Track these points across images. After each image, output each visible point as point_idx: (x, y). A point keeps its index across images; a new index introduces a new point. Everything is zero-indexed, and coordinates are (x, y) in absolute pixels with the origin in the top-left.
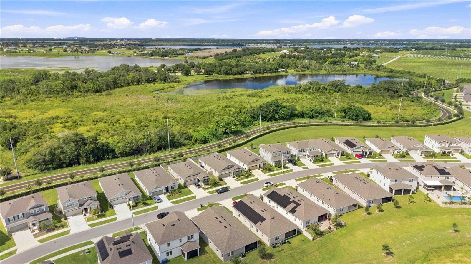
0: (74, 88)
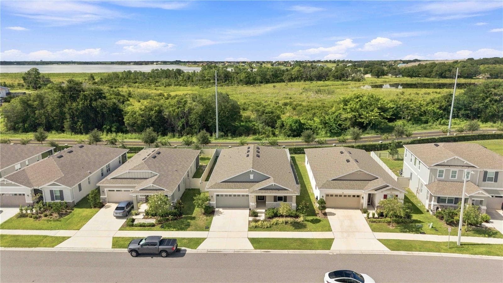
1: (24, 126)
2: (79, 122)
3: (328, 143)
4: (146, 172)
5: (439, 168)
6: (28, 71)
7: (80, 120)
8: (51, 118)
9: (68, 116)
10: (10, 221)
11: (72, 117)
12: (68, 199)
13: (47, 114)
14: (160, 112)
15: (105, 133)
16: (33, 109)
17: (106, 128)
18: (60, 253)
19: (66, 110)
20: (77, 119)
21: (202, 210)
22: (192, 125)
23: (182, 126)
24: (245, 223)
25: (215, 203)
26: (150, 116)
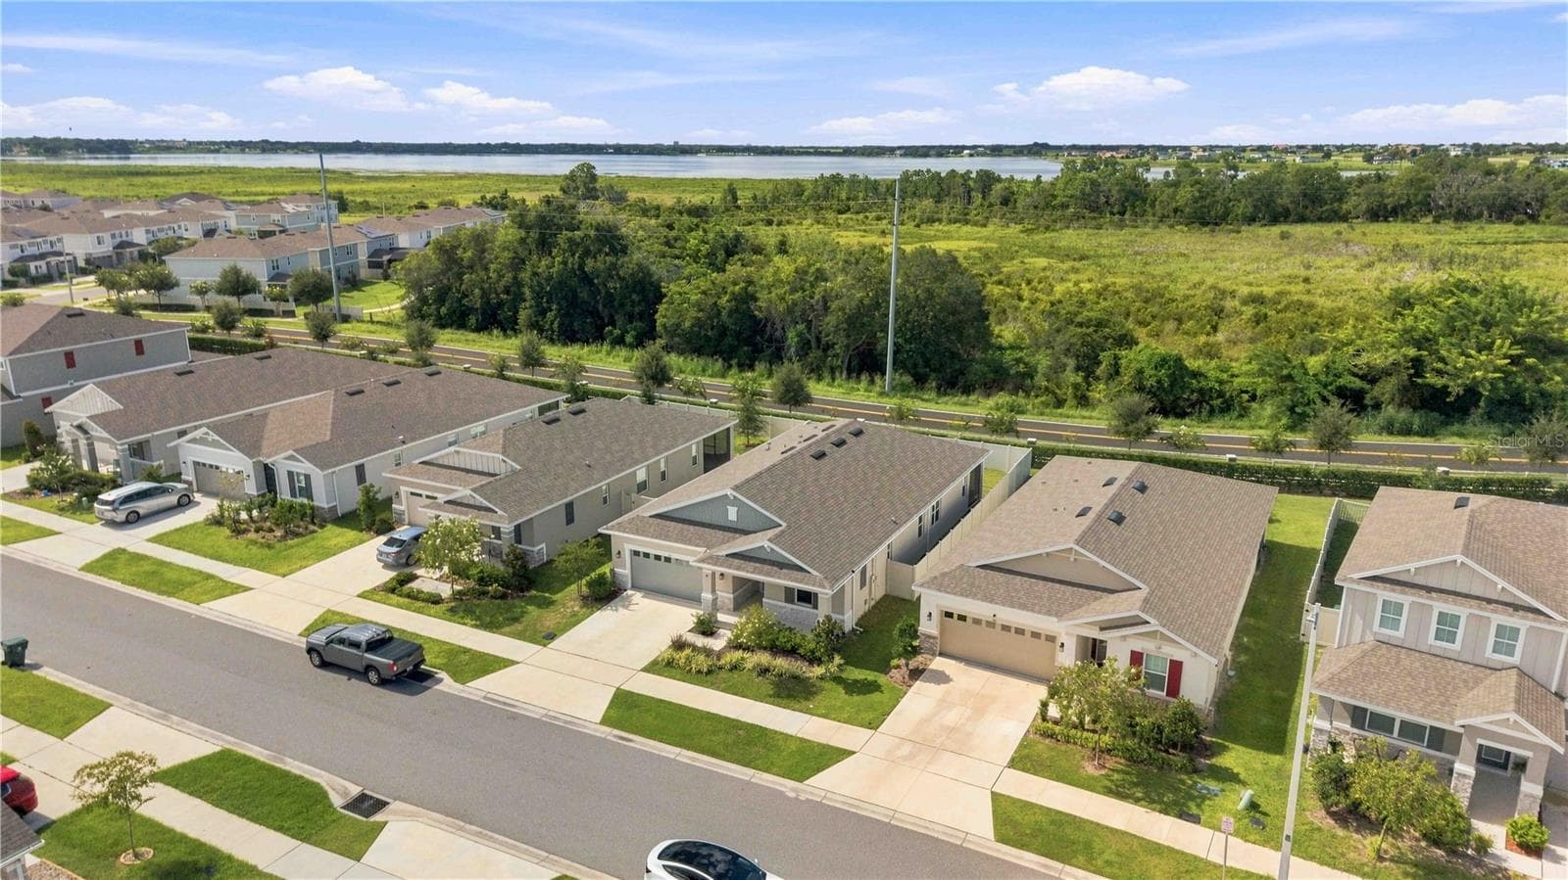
1: (438, 310)
2: (551, 310)
3: (1207, 448)
5: (1384, 593)
6: (572, 172)
7: (554, 307)
8: (494, 295)
9: (527, 292)
10: (189, 528)
11: (538, 295)
12: (321, 501)
13: (486, 286)
17: (611, 333)
19: (525, 276)
20: (548, 302)
21: (582, 586)
22: (828, 347)
23: (805, 347)
24: (658, 645)
25: (624, 572)
26: (716, 310)
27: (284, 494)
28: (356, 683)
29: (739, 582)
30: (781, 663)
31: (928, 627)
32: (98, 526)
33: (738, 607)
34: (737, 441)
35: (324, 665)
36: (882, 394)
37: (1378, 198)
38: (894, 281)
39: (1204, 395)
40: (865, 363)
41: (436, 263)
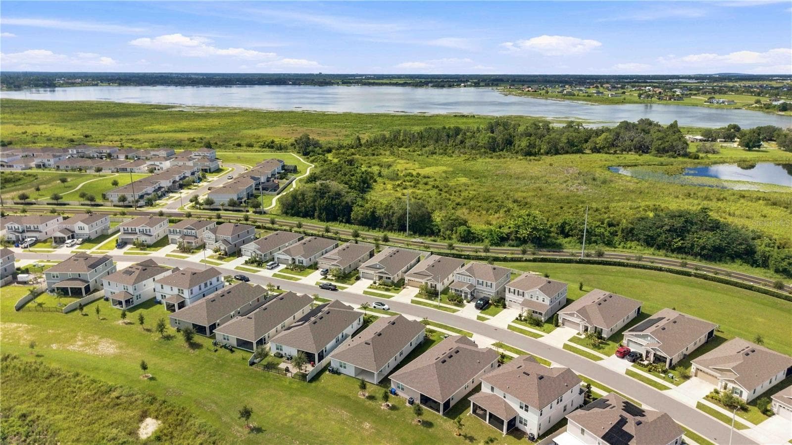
0: (509, 143)
1: (292, 212)
2: (324, 213)
4: (336, 257)
5: (458, 275)
8: (308, 208)
9: (317, 208)
10: (283, 270)
11: (320, 210)
12: (305, 264)
13: (305, 206)
14: (373, 213)
15: (338, 223)
16: (299, 201)
18: (299, 284)
19: (317, 204)
20: (323, 211)
21: (355, 277)
22: (393, 224)
23: (388, 224)
24: (369, 285)
25: (361, 275)
26: (366, 215)
27: (297, 263)
28: (328, 290)
29: (379, 276)
30: (386, 287)
31: (406, 282)
32: (266, 270)
33: (379, 280)
34: (375, 251)
35: (322, 288)
36: (406, 236)
37: (594, 144)
38: (408, 208)
39: (474, 238)
40: (402, 229)
41: (290, 199)
